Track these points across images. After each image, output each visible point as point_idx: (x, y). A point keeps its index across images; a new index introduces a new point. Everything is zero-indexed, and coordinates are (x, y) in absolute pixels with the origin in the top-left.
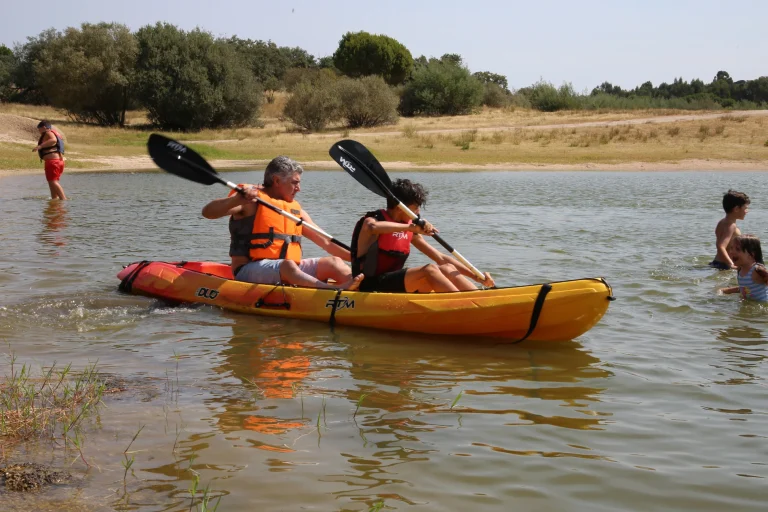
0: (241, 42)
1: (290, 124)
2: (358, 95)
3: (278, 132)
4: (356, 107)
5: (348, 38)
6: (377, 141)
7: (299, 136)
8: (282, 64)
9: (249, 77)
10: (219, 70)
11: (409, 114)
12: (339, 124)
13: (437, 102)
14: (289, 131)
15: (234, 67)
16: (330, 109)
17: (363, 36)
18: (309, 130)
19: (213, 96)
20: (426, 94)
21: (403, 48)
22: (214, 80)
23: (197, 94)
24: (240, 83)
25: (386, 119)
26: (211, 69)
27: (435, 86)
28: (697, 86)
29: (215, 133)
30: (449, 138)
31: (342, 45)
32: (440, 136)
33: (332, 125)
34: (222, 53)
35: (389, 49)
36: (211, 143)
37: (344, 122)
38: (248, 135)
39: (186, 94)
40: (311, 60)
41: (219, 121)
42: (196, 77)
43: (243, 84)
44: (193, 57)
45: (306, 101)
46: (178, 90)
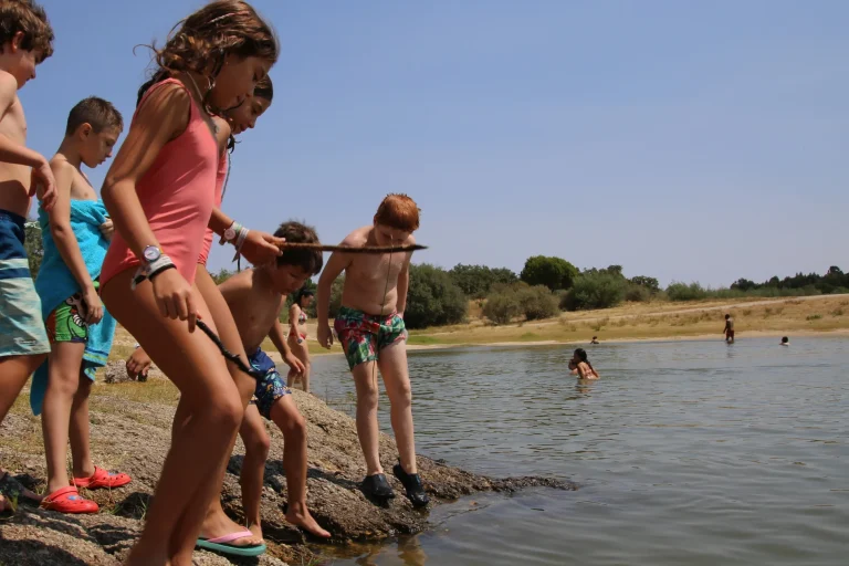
0: (465, 268)
1: (486, 319)
2: (532, 299)
3: (477, 326)
4: (530, 306)
5: (531, 260)
6: (540, 329)
8: (492, 281)
9: (458, 290)
10: (439, 288)
11: (573, 309)
12: (521, 319)
13: (590, 300)
14: (486, 325)
15: (449, 286)
16: (515, 308)
17: (542, 259)
18: (500, 323)
19: (435, 305)
20: (583, 295)
21: (569, 264)
22: (436, 294)
23: (426, 305)
24: (453, 295)
25: (552, 314)
26: (434, 288)
27: (589, 289)
28: (813, 279)
29: (436, 329)
30: (589, 324)
31: (527, 266)
32: (584, 323)
33: (515, 319)
34: (441, 278)
35: (559, 266)
37: (523, 317)
38: (457, 329)
39: (418, 305)
40: (513, 276)
41: (440, 321)
42: (424, 294)
43: (455, 297)
44: (422, 281)
45: (497, 305)
46: (413, 303)
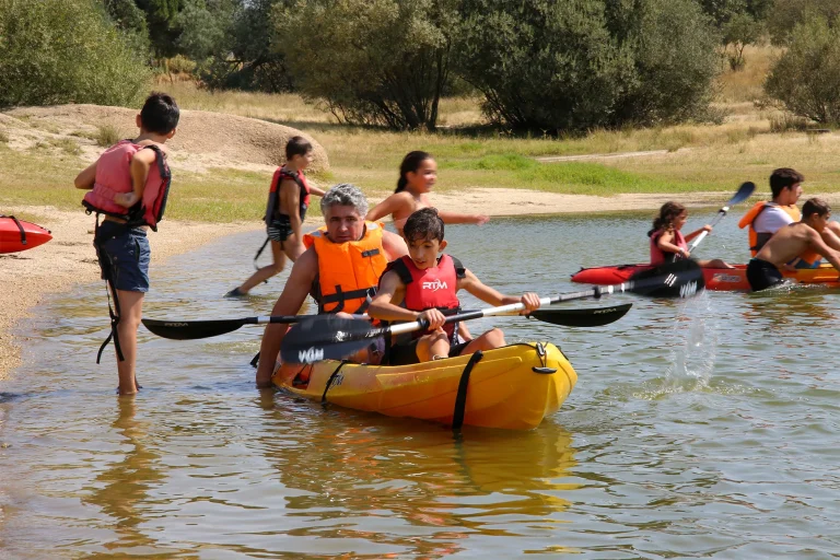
7: (801, 139)
36: (610, 159)
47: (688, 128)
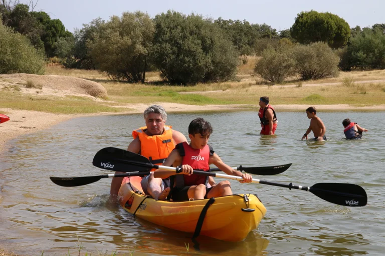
0: (224, 22)
1: (259, 78)
2: (309, 57)
3: (250, 85)
4: (307, 65)
5: (301, 16)
6: (323, 90)
7: (265, 87)
8: (253, 36)
9: (231, 46)
10: (209, 42)
11: (348, 69)
12: (295, 78)
13: (369, 60)
14: (258, 84)
15: (220, 39)
16: (289, 66)
17: (313, 14)
18: (273, 82)
19: (205, 60)
20: (361, 54)
21: (343, 21)
22: (206, 49)
23: (194, 59)
24: (224, 50)
25: (330, 74)
26: (203, 41)
27: (368, 48)
29: (206, 86)
30: (379, 86)
31: (297, 21)
32: (371, 85)
33: (289, 79)
34: (211, 30)
35: (332, 23)
36: (203, 93)
37: (298, 76)
38: (229, 87)
39: (187, 59)
40: (274, 32)
41: (209, 78)
42: (193, 48)
43: (226, 51)
44: (191, 33)
45: (270, 62)
46: (181, 57)
47: (229, 83)
